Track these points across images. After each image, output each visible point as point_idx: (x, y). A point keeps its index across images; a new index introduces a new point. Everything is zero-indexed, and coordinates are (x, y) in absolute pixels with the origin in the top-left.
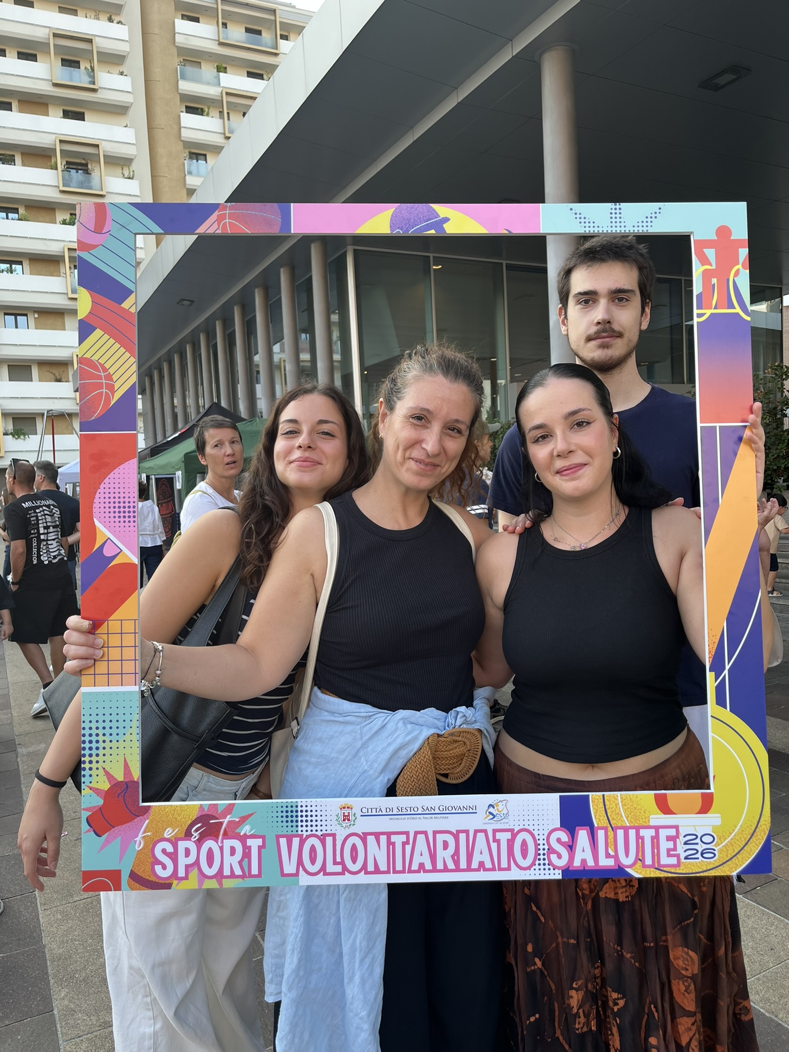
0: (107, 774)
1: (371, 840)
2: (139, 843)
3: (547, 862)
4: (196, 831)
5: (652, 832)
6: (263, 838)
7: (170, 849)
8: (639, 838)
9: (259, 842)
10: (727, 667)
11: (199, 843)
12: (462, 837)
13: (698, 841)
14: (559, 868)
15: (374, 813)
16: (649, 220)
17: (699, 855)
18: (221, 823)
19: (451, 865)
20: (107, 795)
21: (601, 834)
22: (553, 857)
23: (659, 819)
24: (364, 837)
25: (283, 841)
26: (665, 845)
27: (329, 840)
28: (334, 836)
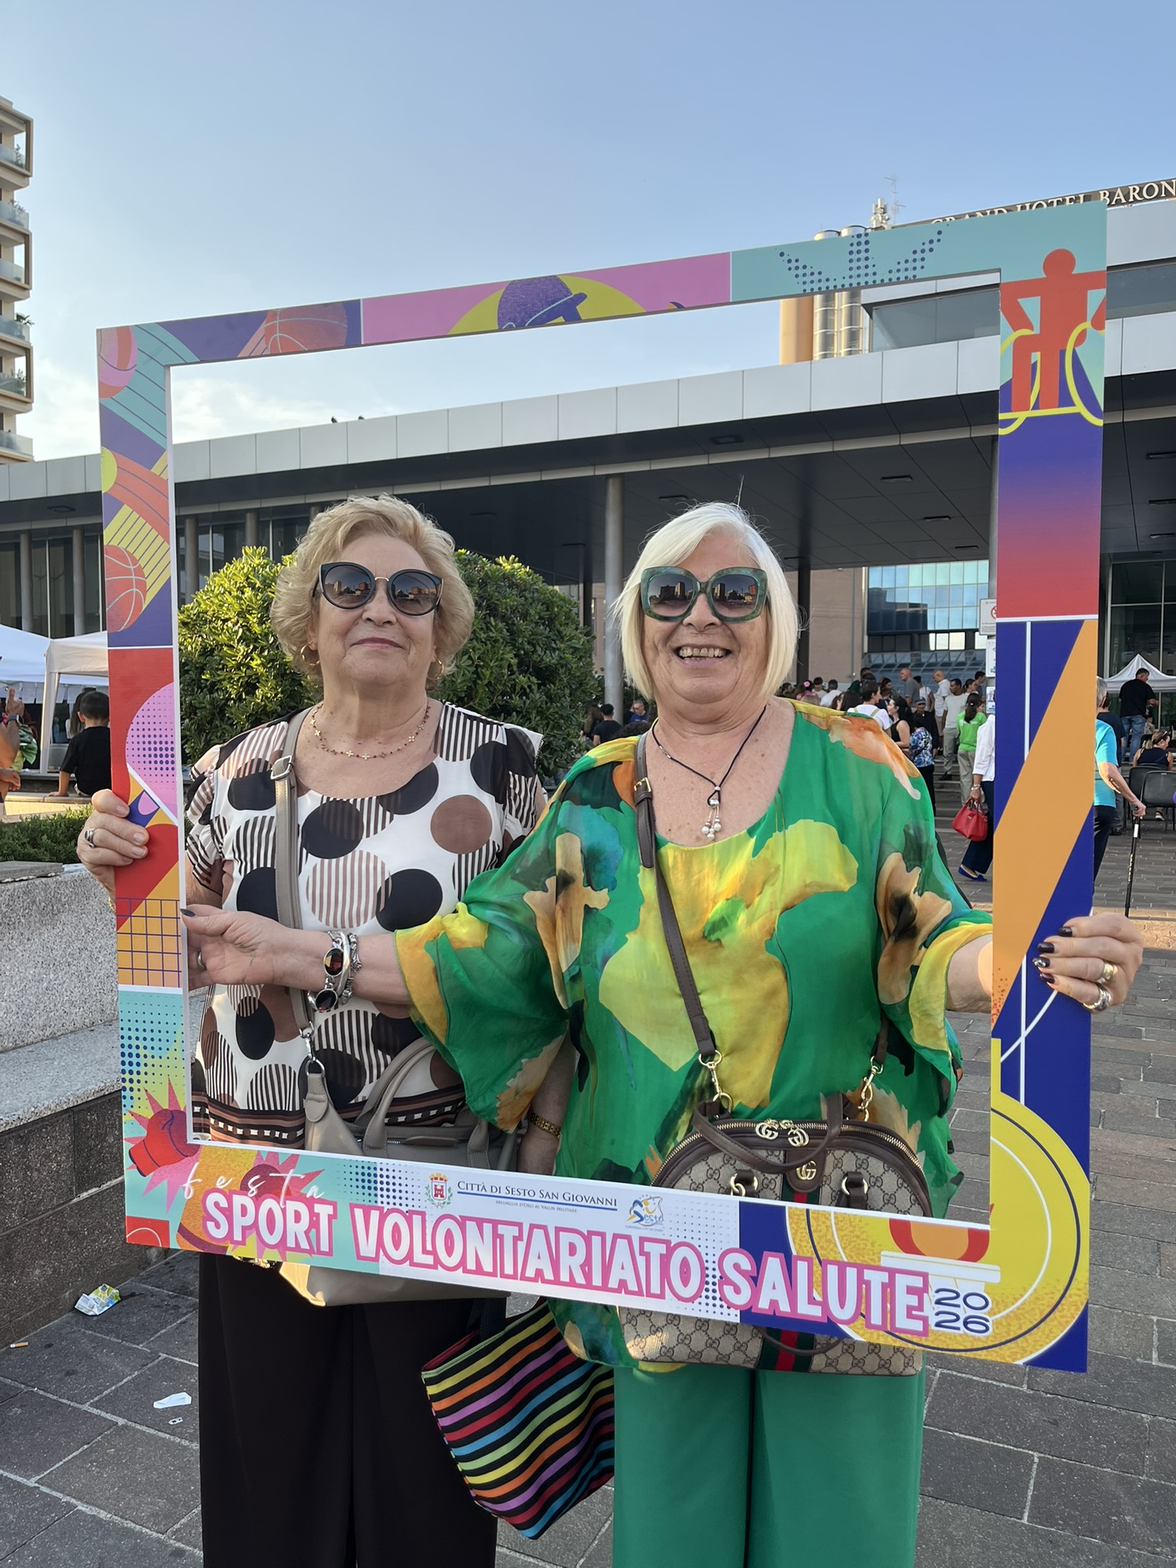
0: (150, 1098)
1: (471, 1226)
2: (188, 1191)
3: (718, 1295)
4: (254, 1184)
5: (884, 1277)
6: (334, 1204)
7: (224, 1204)
8: (861, 1280)
9: (329, 1209)
10: (1025, 1032)
11: (258, 1200)
12: (596, 1241)
13: (960, 1301)
14: (736, 1307)
15: (475, 1191)
16: (918, 256)
17: (960, 1324)
18: (283, 1179)
19: (580, 1279)
20: (151, 1125)
21: (802, 1268)
22: (728, 1290)
23: (894, 1257)
24: (462, 1222)
25: (359, 1213)
26: (903, 1300)
27: (417, 1219)
28: (423, 1214)
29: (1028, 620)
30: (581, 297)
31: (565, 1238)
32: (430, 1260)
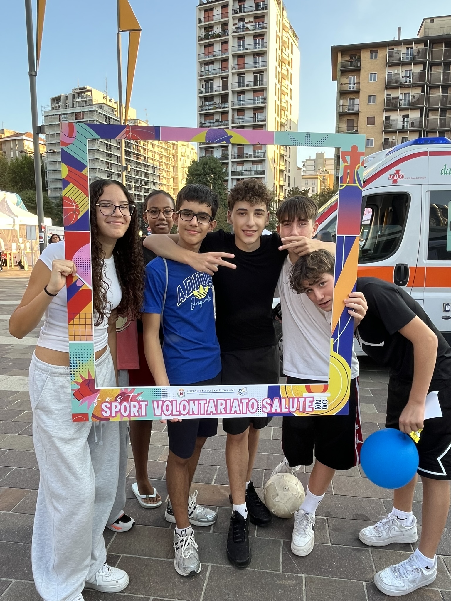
0: (81, 376)
1: (191, 402)
2: (95, 403)
3: (261, 410)
4: (119, 399)
5: (304, 399)
6: (147, 401)
7: (108, 405)
8: (298, 401)
9: (146, 403)
10: (339, 336)
11: (120, 403)
12: (228, 401)
13: (321, 402)
14: (266, 413)
15: (193, 392)
16: (322, 140)
17: (321, 408)
18: (130, 396)
19: (223, 412)
20: (81, 385)
21: (283, 400)
22: (264, 409)
23: (306, 394)
24: (188, 402)
25: (155, 403)
26: (308, 404)
27: (174, 403)
28: (176, 401)
29: (344, 236)
30: (231, 137)
31: (219, 402)
32: (178, 413)
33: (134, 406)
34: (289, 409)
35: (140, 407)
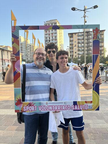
0: (17, 99)
1: (50, 106)
4: (29, 105)
7: (25, 107)
10: (95, 85)
12: (61, 106)
13: (90, 106)
14: (73, 110)
15: (50, 103)
18: (32, 104)
23: (85, 104)
25: (39, 107)
26: (86, 107)
28: (45, 106)
29: (95, 55)
31: (58, 106)
32: (46, 110)
33: (33, 108)
34: (80, 108)
35: (35, 108)
